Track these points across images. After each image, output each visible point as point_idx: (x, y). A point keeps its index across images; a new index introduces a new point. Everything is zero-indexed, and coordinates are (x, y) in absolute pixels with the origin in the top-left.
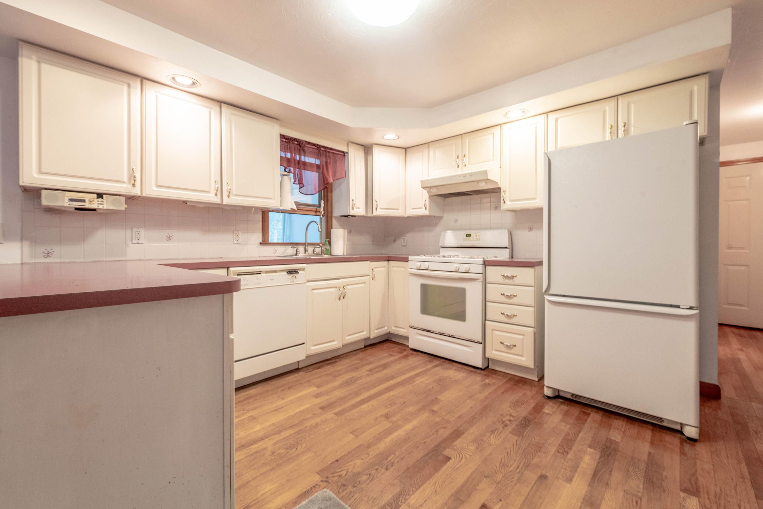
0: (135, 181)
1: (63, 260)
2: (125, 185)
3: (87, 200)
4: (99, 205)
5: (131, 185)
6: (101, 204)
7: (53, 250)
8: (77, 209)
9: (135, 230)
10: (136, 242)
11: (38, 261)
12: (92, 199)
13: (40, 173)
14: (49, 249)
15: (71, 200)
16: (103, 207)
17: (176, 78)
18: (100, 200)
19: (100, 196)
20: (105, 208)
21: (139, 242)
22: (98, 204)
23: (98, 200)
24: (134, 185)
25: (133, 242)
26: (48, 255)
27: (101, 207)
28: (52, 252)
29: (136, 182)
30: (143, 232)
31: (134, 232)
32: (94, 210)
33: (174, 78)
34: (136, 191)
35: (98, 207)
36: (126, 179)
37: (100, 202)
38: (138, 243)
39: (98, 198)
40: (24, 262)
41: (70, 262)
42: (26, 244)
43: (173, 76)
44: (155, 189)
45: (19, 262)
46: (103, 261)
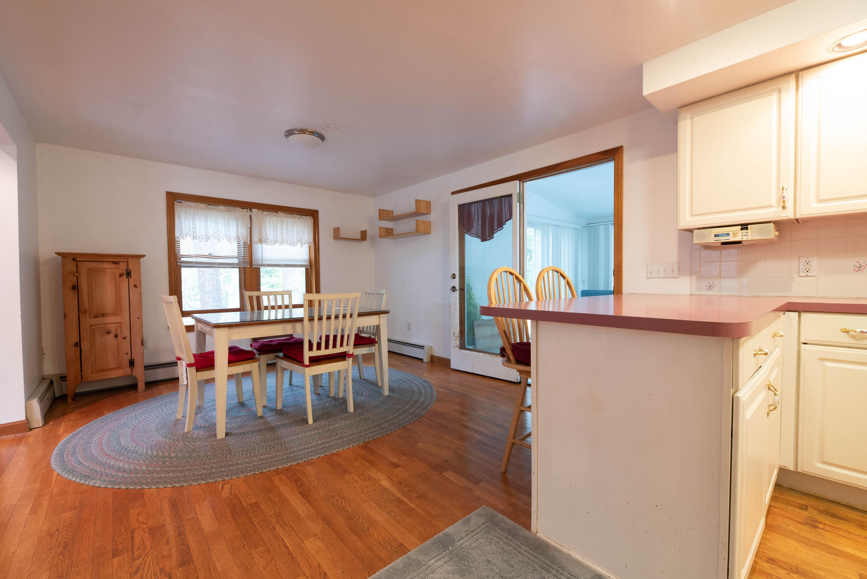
0: (784, 202)
1: (722, 293)
2: (773, 210)
3: (731, 233)
4: (744, 237)
5: (781, 207)
6: (745, 235)
7: (714, 284)
8: (723, 244)
9: (803, 260)
10: (805, 274)
11: (702, 293)
12: (736, 232)
13: (692, 216)
14: (711, 282)
15: (716, 236)
16: (748, 238)
17: (843, 43)
18: (744, 231)
19: (744, 226)
20: (750, 239)
21: (809, 274)
22: (742, 236)
23: (742, 231)
24: (784, 207)
25: (800, 275)
26: (710, 288)
27: (745, 238)
28: (713, 285)
29: (786, 203)
30: (814, 263)
31: (801, 263)
32: (739, 242)
33: (840, 45)
34: (789, 214)
35: (742, 238)
36: (774, 202)
37: (744, 234)
38: (807, 276)
39: (742, 229)
40: (692, 294)
41: (729, 296)
42: (694, 277)
43: (838, 43)
44: (814, 205)
45: (689, 293)
46: (763, 296)
